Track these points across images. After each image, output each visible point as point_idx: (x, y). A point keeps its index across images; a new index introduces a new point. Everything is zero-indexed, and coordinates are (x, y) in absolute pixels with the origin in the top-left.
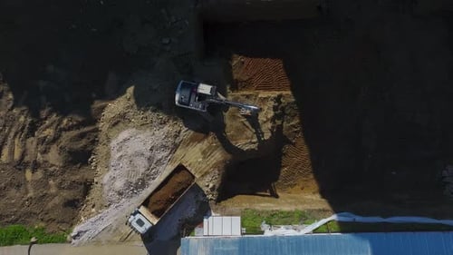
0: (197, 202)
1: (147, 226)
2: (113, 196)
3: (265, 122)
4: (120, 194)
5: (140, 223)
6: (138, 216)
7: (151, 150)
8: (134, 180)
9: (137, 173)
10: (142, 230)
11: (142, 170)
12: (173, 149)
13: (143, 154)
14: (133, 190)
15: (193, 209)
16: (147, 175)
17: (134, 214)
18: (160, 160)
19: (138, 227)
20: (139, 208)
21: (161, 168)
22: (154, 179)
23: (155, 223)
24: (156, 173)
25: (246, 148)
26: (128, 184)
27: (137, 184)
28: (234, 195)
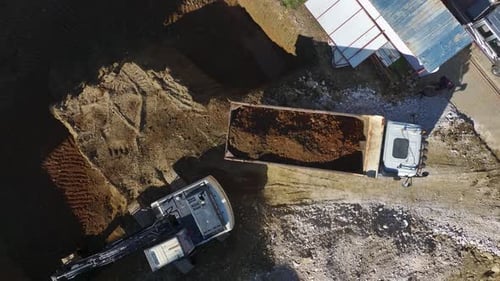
0: (338, 99)
1: (395, 130)
2: (443, 256)
3: (111, 91)
4: (431, 246)
5: (401, 149)
6: (391, 162)
7: (309, 255)
8: (389, 242)
9: (369, 247)
10: (413, 135)
11: (359, 242)
12: (280, 214)
13: (330, 263)
14: (408, 230)
15: (356, 95)
16: (360, 224)
17: (393, 173)
18: (316, 222)
19: (415, 147)
20: (372, 174)
21: (330, 209)
22: (357, 207)
23: (378, 119)
24: (345, 211)
25: (182, 89)
26: (403, 246)
27: (390, 232)
28: (274, 45)
